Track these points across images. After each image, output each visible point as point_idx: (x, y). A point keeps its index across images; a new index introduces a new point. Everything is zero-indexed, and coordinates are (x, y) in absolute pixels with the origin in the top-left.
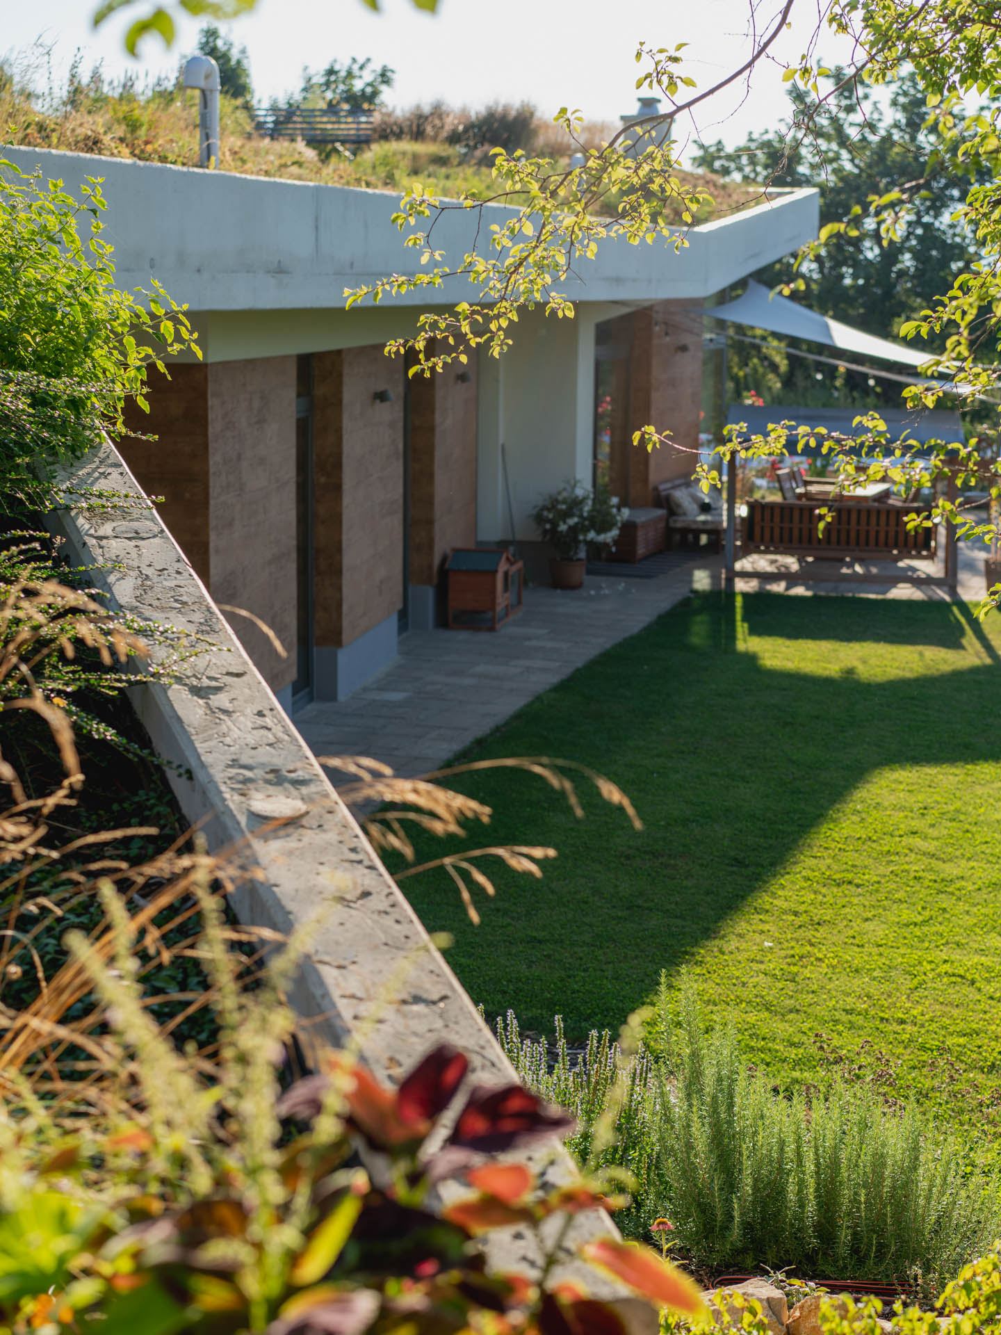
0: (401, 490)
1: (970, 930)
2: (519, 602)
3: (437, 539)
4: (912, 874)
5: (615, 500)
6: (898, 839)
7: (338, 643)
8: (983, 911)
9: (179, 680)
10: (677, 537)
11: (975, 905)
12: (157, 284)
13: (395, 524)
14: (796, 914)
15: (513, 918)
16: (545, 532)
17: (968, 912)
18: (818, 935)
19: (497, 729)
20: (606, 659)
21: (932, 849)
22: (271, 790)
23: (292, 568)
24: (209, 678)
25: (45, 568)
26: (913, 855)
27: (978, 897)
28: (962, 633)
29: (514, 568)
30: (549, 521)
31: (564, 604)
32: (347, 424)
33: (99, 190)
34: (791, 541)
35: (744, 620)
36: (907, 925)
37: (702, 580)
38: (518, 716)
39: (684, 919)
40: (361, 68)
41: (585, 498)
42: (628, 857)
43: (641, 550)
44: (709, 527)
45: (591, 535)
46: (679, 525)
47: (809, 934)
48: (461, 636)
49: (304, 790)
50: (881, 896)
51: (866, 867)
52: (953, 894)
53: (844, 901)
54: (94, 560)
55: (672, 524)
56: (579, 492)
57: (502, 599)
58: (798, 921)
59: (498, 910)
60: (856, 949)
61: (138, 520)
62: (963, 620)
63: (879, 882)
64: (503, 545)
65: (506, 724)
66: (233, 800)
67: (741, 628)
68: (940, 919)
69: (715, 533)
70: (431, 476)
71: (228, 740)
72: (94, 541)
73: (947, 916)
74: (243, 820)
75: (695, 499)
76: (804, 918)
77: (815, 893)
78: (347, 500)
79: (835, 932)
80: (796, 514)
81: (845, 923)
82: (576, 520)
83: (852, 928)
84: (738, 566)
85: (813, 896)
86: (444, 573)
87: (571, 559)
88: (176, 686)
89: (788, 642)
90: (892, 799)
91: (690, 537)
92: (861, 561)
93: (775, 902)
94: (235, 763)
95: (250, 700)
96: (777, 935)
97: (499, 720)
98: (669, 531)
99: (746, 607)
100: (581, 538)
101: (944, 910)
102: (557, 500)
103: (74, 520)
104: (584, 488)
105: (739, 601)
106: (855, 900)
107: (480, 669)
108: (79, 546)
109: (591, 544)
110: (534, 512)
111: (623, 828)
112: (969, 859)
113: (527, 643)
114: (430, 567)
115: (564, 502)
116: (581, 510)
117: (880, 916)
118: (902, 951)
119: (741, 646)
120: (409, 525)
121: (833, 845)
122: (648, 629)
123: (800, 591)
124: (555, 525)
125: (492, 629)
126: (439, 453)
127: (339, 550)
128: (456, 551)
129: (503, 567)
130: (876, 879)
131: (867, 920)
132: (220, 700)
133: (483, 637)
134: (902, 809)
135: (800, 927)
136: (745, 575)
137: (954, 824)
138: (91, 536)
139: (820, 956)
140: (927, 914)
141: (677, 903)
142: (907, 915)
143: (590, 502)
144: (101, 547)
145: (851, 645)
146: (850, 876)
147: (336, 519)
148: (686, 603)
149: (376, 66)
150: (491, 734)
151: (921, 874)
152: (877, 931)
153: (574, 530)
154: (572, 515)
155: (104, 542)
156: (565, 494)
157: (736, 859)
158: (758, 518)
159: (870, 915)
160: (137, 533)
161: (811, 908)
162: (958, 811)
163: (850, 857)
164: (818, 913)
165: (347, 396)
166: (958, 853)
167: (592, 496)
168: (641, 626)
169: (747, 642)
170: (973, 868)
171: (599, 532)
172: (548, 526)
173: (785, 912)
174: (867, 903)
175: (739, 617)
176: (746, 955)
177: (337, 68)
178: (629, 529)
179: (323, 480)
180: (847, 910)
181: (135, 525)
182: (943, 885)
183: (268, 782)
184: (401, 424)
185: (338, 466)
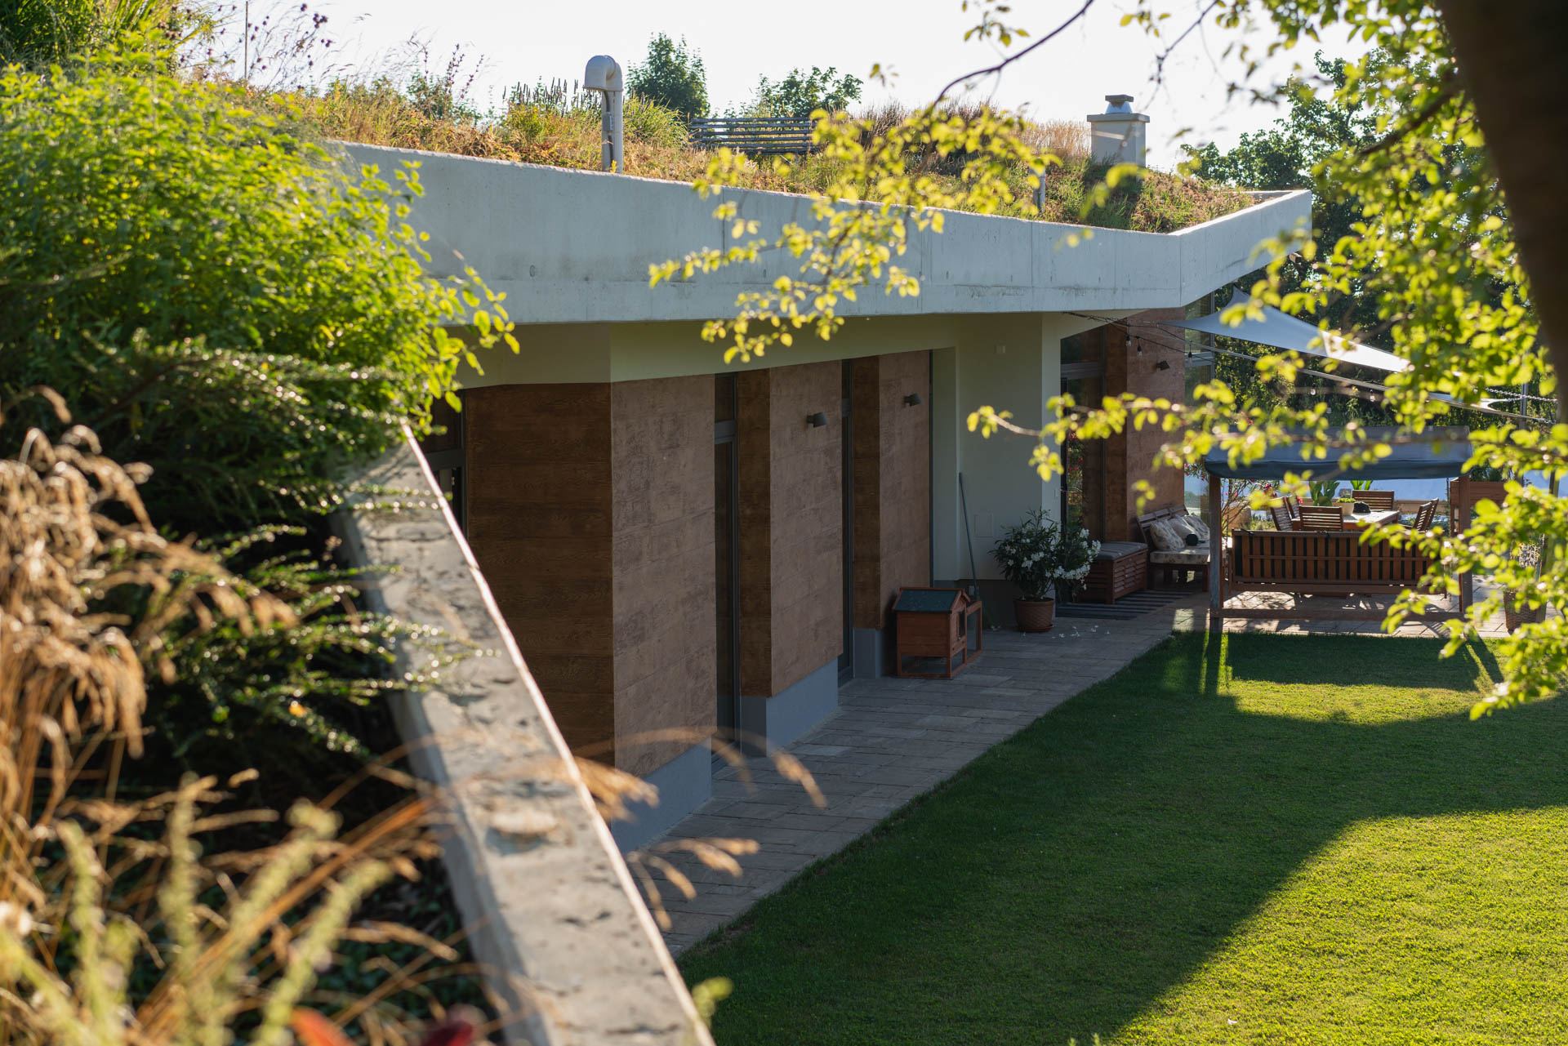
0: (840, 523)
1: (1467, 1004)
2: (979, 648)
3: (883, 579)
4: (1404, 942)
5: (1085, 533)
6: (1389, 903)
7: (768, 693)
8: (1483, 982)
9: (438, 687)
10: (1161, 575)
11: (1474, 976)
12: (471, 272)
13: (833, 561)
14: (1267, 988)
15: (942, 995)
16: (1009, 568)
17: (1465, 984)
18: (1291, 1012)
19: (942, 785)
20: (1072, 706)
21: (1428, 914)
22: (519, 803)
23: (710, 609)
24: (474, 686)
25: (309, 570)
26: (1406, 921)
27: (1479, 968)
28: (1476, 673)
29: (971, 609)
30: (1013, 557)
31: (1031, 649)
32: (774, 448)
33: (416, 176)
34: (1284, 576)
35: (1227, 664)
36: (1395, 1000)
37: (1183, 620)
38: (966, 771)
39: (1138, 995)
40: (824, 79)
41: (1052, 531)
42: (1079, 926)
43: (1118, 589)
44: (1194, 562)
45: (1059, 572)
46: (1161, 560)
47: (1280, 1011)
48: (910, 686)
49: (558, 804)
50: (1367, 967)
51: (1350, 935)
52: (1449, 964)
53: (1323, 973)
54: (369, 562)
55: (1153, 560)
56: (1046, 524)
57: (957, 643)
58: (1268, 996)
59: (926, 985)
60: (1336, 1028)
61: (426, 521)
62: (1478, 660)
63: (1364, 952)
64: (963, 584)
65: (953, 780)
66: (475, 814)
67: (1224, 671)
68: (1433, 992)
69: (1202, 568)
70: (876, 508)
71: (481, 751)
72: (373, 544)
73: (1442, 988)
74: (481, 835)
75: (1178, 530)
76: (1276, 992)
77: (1291, 964)
78: (775, 533)
79: (1310, 1008)
80: (1289, 545)
81: (1323, 997)
82: (1042, 554)
83: (1330, 1003)
84: (1227, 604)
85: (1287, 968)
86: (892, 615)
87: (1037, 599)
88: (435, 695)
89: (1278, 687)
90: (1386, 858)
91: (1175, 573)
92: (1366, 596)
93: (1244, 975)
94: (484, 775)
95: (513, 709)
96: (1243, 1011)
97: (945, 776)
98: (1151, 567)
99: (1230, 649)
100: (1048, 575)
101: (1439, 982)
102: (1020, 534)
103: (355, 521)
104: (1051, 517)
105: (1225, 641)
106: (1336, 972)
107: (928, 720)
108: (356, 548)
109: (1060, 582)
110: (996, 547)
111: (1075, 893)
112: (1471, 924)
113: (984, 692)
114: (877, 608)
115: (1029, 535)
116: (1048, 544)
117: (1363, 989)
118: (1386, 1029)
119: (1221, 690)
120: (850, 562)
121: (1315, 910)
122: (1121, 675)
123: (1294, 630)
124: (1018, 561)
125: (946, 676)
126: (885, 483)
127: (768, 589)
128: (905, 590)
129: (957, 607)
130: (1361, 948)
131: (1348, 994)
132: (482, 709)
133: (936, 685)
134: (1397, 869)
135: (1270, 1002)
136: (1234, 614)
137: (1456, 886)
138: (372, 538)
139: (1292, 1035)
140: (1418, 986)
141: (1130, 977)
142: (1394, 988)
143: (1058, 536)
144: (380, 549)
145: (1348, 689)
146: (1332, 945)
147: (764, 554)
148: (1165, 645)
149: (840, 76)
150: (936, 791)
151: (1414, 942)
152: (1360, 1006)
153: (1039, 566)
154: (1037, 550)
155: (384, 545)
156: (1029, 527)
157: (1202, 927)
158: (1246, 550)
159: (1351, 989)
160: (423, 534)
161: (1285, 982)
162: (1461, 871)
163: (1332, 924)
164: (1291, 987)
165: (774, 419)
166: (1458, 918)
167: (1059, 527)
168: (1113, 671)
169: (1230, 685)
170: (1475, 934)
171: (1067, 569)
172: (1011, 563)
173: (1254, 986)
174: (1350, 976)
175: (1223, 660)
176: (1205, 1034)
177: (798, 78)
178: (1102, 566)
179: (748, 512)
180: (1326, 983)
181: (422, 526)
182: (1439, 955)
183: (518, 795)
184: (839, 451)
185: (766, 495)
